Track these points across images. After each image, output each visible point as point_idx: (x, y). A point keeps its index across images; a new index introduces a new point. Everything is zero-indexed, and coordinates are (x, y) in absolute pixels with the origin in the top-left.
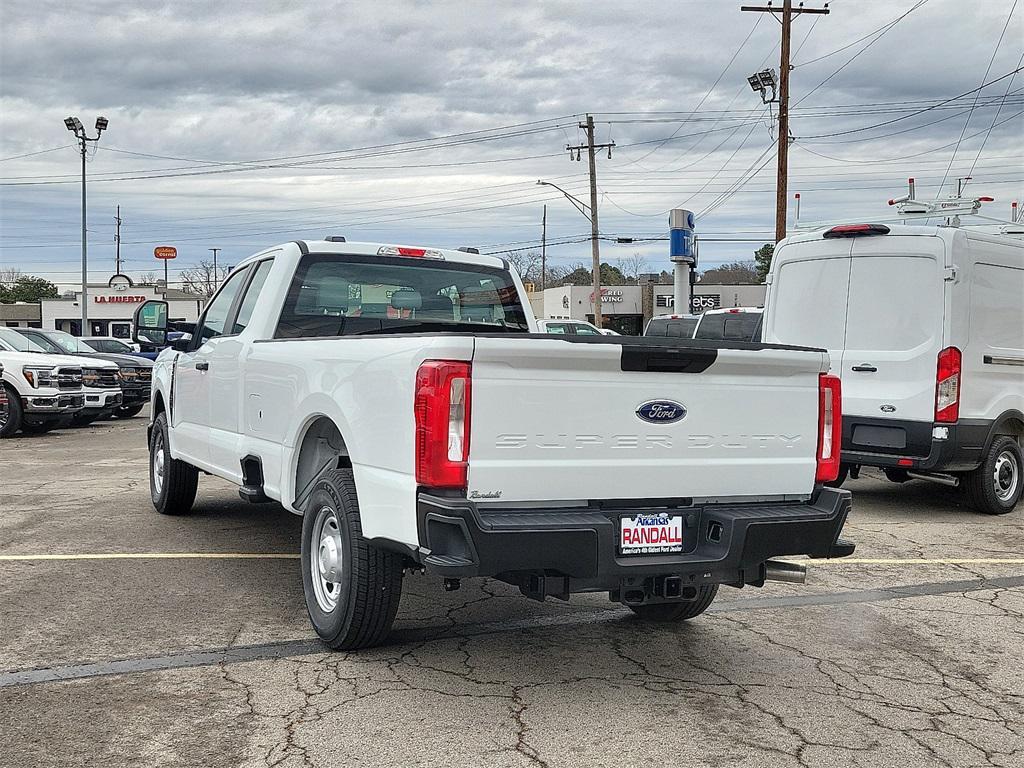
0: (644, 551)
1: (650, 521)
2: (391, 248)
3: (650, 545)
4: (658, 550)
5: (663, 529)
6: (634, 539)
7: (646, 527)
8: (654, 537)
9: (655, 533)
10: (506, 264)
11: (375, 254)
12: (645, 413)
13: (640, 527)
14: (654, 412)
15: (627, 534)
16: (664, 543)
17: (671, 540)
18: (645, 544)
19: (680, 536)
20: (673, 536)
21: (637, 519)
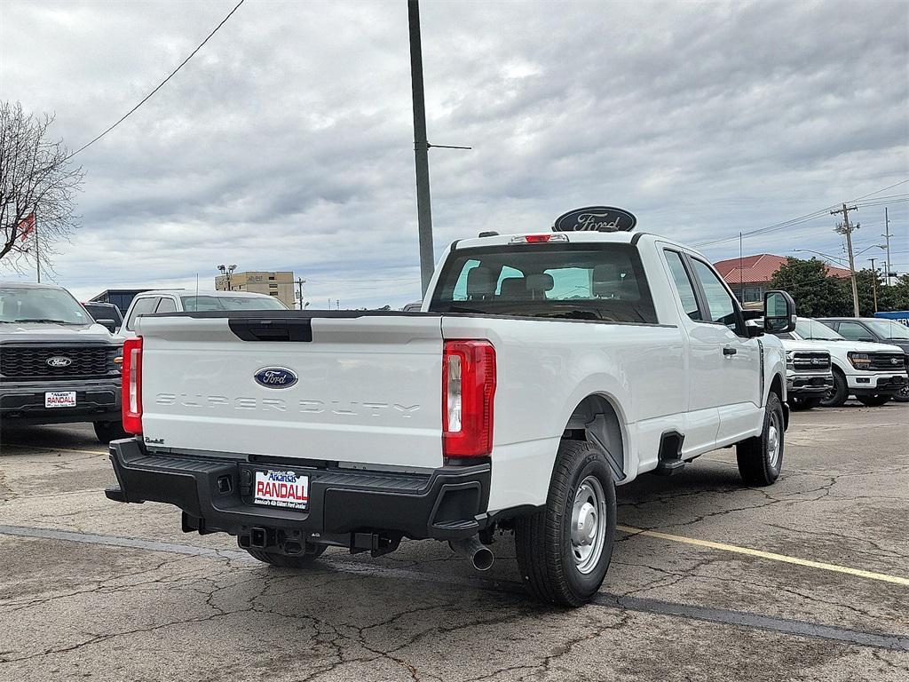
0: (273, 504)
1: (280, 478)
3: (279, 499)
4: (284, 505)
5: (292, 486)
6: (266, 492)
7: (277, 483)
8: (284, 493)
9: (284, 489)
12: (260, 378)
13: (271, 482)
14: (267, 378)
15: (261, 487)
16: (291, 499)
17: (298, 498)
18: (275, 498)
19: (306, 495)
20: (300, 494)
21: (269, 475)
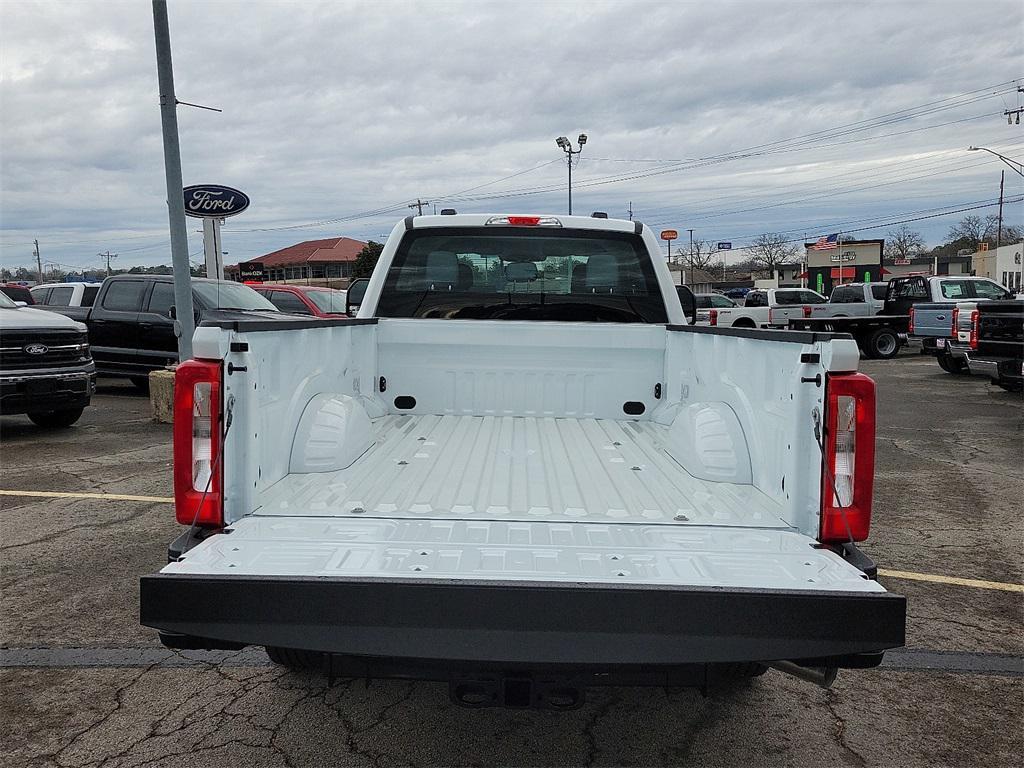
2: (500, 218)
10: (639, 227)
11: (483, 225)
